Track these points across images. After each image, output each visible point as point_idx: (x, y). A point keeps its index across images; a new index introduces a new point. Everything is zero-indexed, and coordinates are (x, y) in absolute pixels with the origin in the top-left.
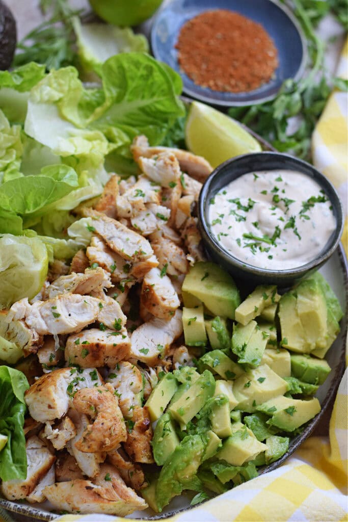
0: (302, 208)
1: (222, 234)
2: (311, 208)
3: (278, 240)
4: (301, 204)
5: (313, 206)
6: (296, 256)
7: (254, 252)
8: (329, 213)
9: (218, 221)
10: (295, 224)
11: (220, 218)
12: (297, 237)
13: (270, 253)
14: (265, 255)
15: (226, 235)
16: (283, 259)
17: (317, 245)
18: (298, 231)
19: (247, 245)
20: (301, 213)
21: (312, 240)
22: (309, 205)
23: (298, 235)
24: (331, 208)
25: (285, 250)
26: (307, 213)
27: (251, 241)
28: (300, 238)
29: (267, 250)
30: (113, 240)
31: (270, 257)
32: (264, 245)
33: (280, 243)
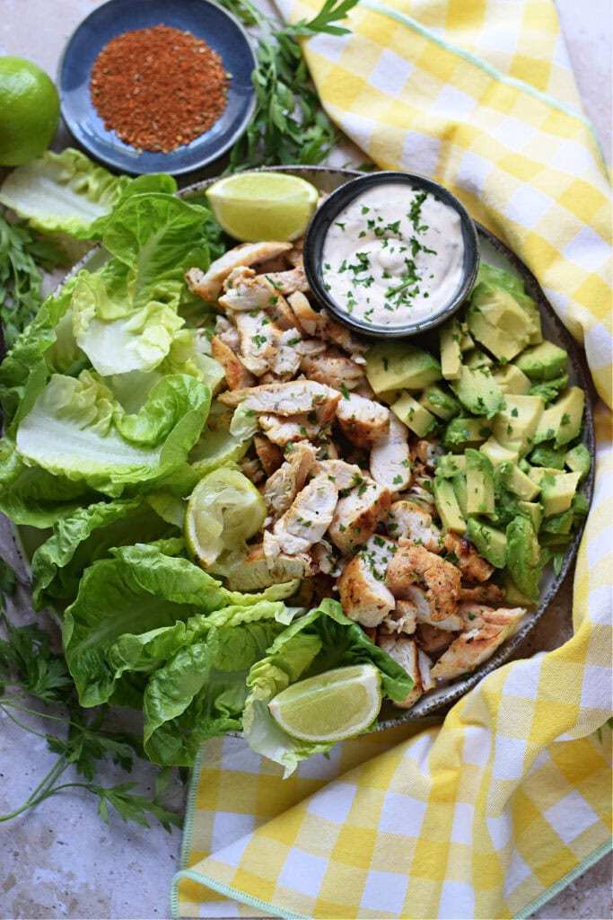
0: (412, 222)
1: (367, 314)
2: (420, 215)
3: (417, 272)
4: (408, 219)
5: (419, 211)
6: (446, 273)
7: (408, 304)
8: (439, 205)
9: (351, 303)
10: (420, 243)
11: (351, 298)
12: (431, 254)
13: (422, 291)
14: (419, 296)
15: (372, 311)
16: (438, 286)
17: (455, 246)
18: (428, 248)
19: (398, 303)
20: (415, 228)
21: (447, 246)
22: (415, 215)
23: (430, 252)
24: (437, 199)
25: (432, 277)
26: (421, 224)
27: (397, 296)
28: (435, 253)
29: (417, 291)
30: (280, 408)
31: (426, 295)
32: (411, 289)
33: (422, 274)
